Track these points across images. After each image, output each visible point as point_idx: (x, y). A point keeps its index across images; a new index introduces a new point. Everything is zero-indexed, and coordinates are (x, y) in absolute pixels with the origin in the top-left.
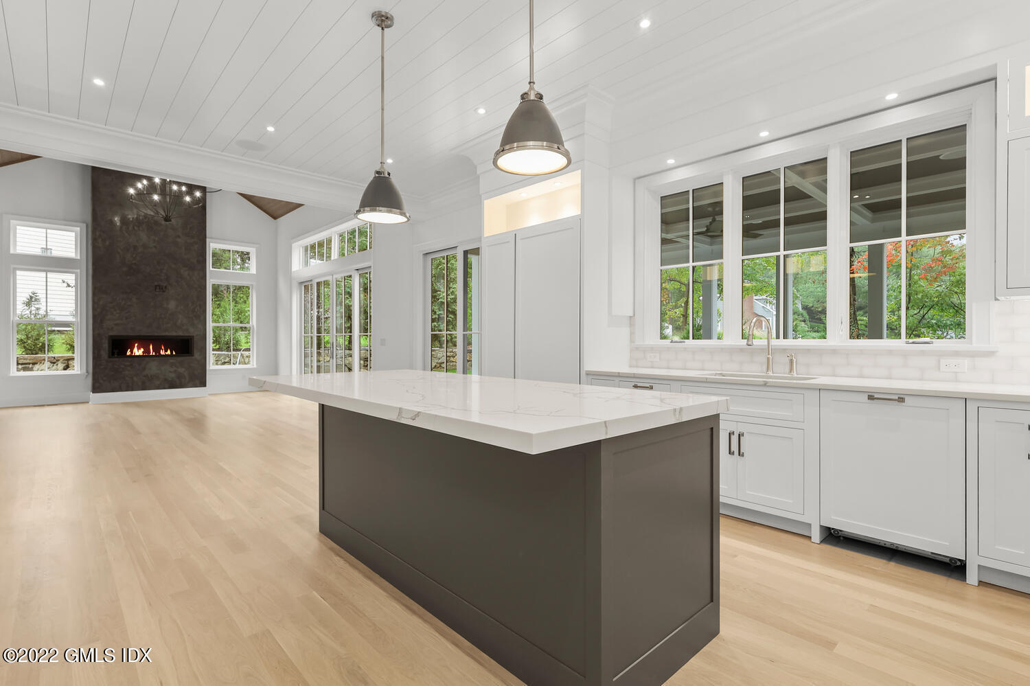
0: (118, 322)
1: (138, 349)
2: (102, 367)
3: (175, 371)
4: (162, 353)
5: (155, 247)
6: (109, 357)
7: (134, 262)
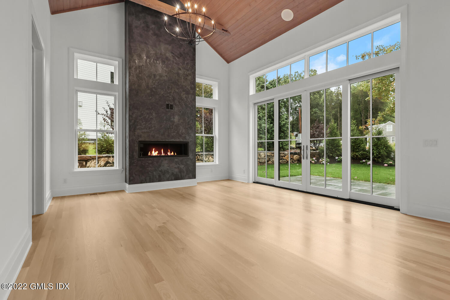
0: (144, 131)
1: (155, 151)
2: (134, 164)
3: (178, 167)
4: (169, 154)
5: (166, 76)
6: (139, 157)
7: (153, 86)
